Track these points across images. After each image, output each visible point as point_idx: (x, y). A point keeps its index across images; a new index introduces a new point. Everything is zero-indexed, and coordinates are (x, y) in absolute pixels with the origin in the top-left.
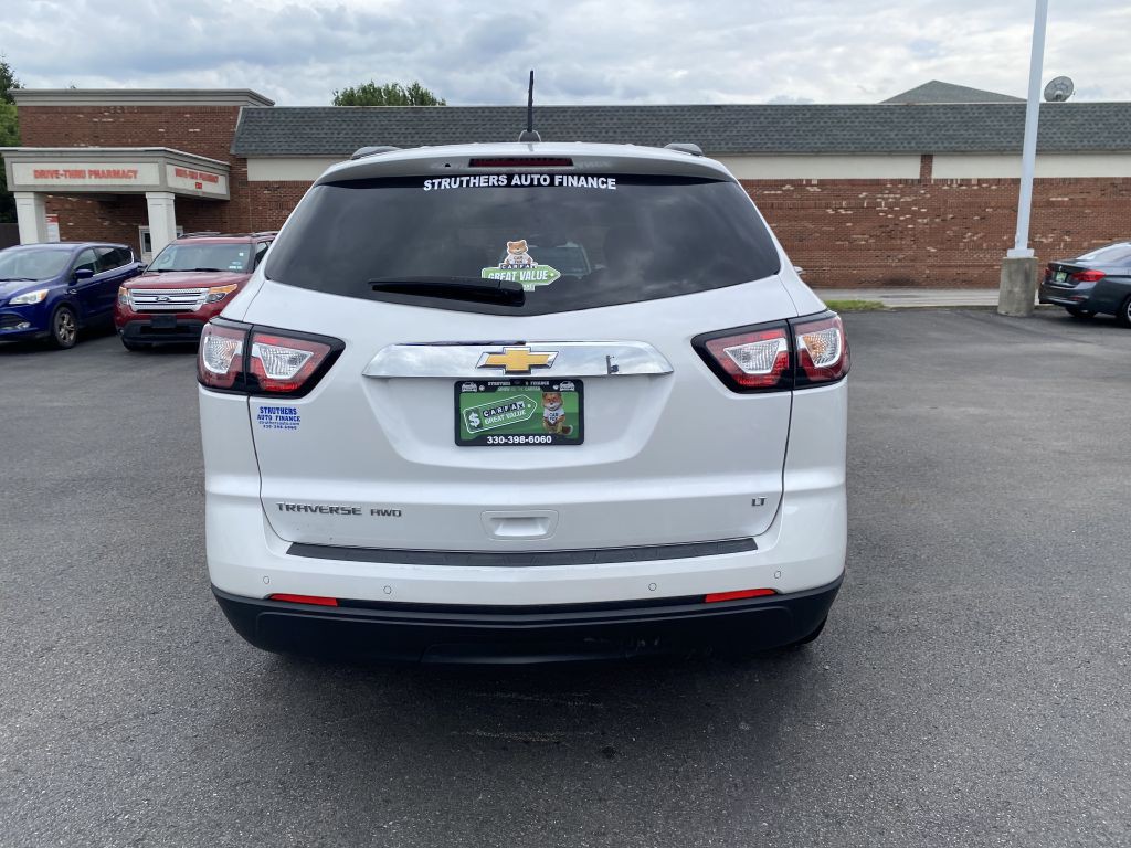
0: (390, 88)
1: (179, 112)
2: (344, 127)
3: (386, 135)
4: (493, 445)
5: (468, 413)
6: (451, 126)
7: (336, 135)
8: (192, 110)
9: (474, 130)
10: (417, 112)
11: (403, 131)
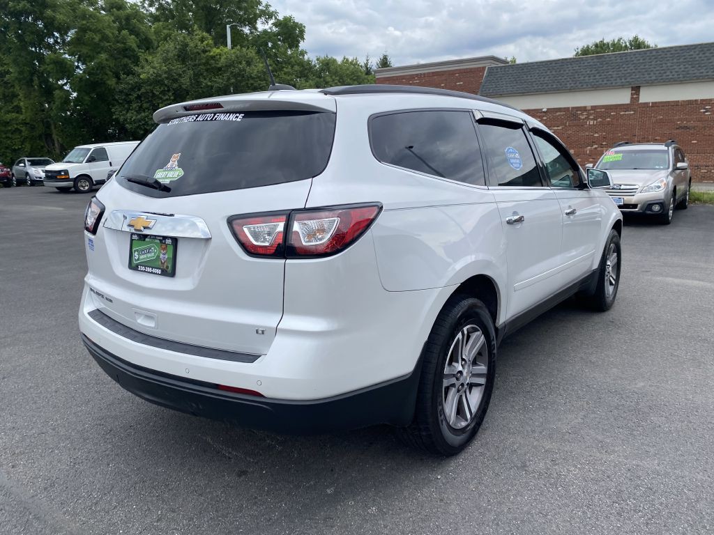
0: (616, 41)
1: (452, 73)
2: (548, 73)
3: (576, 76)
4: (140, 271)
5: (135, 251)
6: (624, 66)
7: (542, 79)
8: (460, 71)
9: (642, 67)
10: (600, 59)
11: (588, 72)
